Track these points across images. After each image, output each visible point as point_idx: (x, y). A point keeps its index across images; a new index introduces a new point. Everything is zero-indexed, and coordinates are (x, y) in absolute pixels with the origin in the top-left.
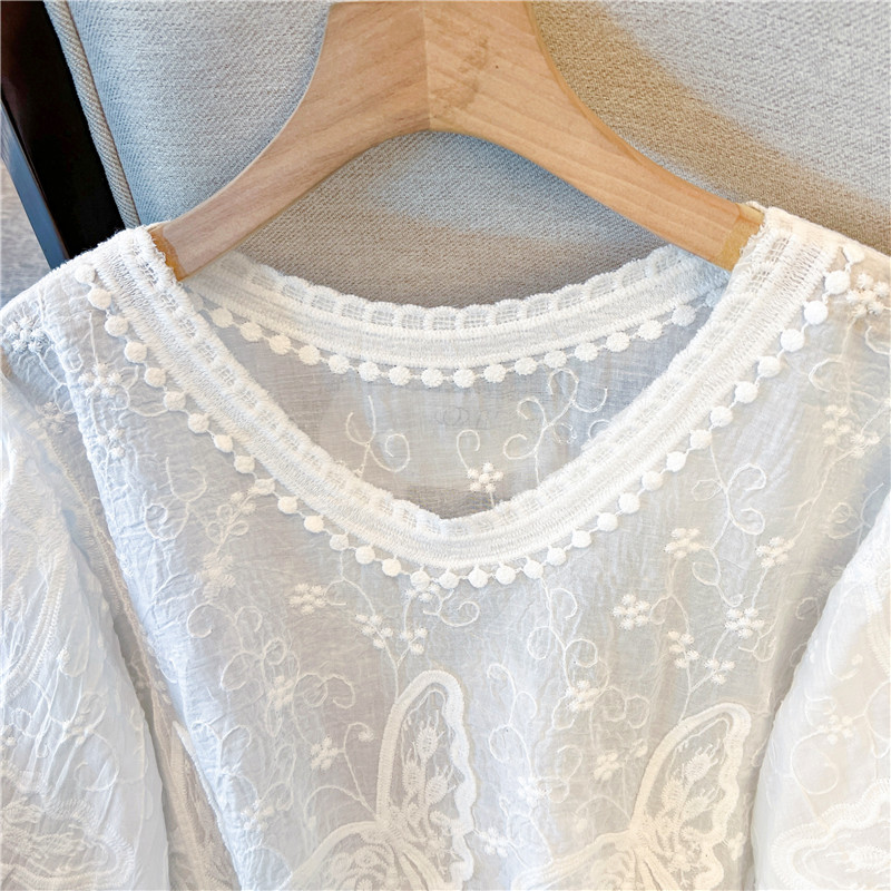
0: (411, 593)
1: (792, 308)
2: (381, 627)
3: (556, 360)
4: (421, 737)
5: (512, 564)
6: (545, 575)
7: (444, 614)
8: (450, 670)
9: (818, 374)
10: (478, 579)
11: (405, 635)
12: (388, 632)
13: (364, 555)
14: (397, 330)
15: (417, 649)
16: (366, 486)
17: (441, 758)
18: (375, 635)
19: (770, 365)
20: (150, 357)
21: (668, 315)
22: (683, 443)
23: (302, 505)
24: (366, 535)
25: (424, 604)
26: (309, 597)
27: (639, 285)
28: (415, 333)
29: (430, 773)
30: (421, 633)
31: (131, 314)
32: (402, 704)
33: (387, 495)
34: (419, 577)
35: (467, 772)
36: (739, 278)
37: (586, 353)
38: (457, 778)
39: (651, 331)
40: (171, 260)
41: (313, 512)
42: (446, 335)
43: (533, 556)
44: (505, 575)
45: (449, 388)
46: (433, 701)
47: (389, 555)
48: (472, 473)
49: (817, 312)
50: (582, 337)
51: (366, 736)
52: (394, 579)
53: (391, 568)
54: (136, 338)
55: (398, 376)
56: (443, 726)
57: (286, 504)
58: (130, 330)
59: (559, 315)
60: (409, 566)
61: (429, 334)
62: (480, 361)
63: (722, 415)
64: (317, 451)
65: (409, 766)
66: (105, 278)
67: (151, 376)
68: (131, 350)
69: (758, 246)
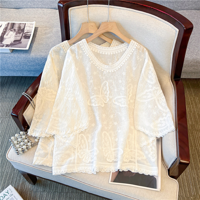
0: (104, 73)
1: (134, 47)
2: (101, 76)
3: (117, 53)
4: (104, 88)
5: (113, 70)
6: (116, 71)
7: (107, 75)
8: (107, 81)
9: (136, 53)
10: (110, 72)
11: (103, 77)
12: (102, 77)
13: (100, 69)
14: (104, 49)
15: (104, 79)
16: (101, 63)
17: (106, 90)
18: (100, 77)
19: (132, 52)
20: (84, 50)
21: (125, 49)
22: (127, 58)
23: (95, 64)
24: (100, 67)
25: (105, 74)
26: (95, 73)
27: (123, 46)
28: (105, 49)
29: (105, 92)
30: (105, 77)
31: (83, 46)
32: (102, 84)
33: (102, 64)
34: (105, 72)
35: (109, 91)
36: (130, 45)
37: (119, 52)
38: (108, 91)
39: (124, 50)
40: (87, 41)
41: (96, 65)
42: (108, 50)
43: (115, 69)
44: (113, 71)
45: (108, 55)
46: (106, 84)
47: (102, 69)
48: (109, 63)
49: (135, 48)
50: (119, 50)
51: (99, 87)
52: (103, 72)
53: (102, 70)
54: (84, 48)
55: (103, 53)
56: (106, 86)
57: (94, 64)
58: (83, 48)
59: (117, 48)
60: (104, 71)
61: (106, 50)
62: (111, 52)
63: (129, 56)
64: (97, 59)
65: (103, 91)
66: (82, 43)
67: (84, 51)
68: (83, 49)
69: (131, 42)
